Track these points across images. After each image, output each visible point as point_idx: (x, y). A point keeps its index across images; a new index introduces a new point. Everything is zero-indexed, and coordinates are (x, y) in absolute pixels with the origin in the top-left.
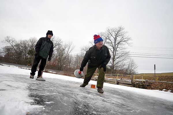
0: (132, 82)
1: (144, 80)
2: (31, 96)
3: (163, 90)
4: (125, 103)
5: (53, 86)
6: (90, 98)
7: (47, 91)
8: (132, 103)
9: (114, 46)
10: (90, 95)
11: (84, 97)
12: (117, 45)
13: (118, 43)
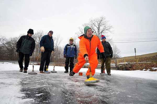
0: (117, 65)
1: (127, 63)
2: (23, 90)
3: (143, 70)
4: (108, 86)
5: (44, 78)
6: (77, 86)
7: (38, 84)
8: (113, 86)
9: (98, 35)
10: (77, 83)
11: (72, 85)
12: (100, 34)
13: (102, 32)
